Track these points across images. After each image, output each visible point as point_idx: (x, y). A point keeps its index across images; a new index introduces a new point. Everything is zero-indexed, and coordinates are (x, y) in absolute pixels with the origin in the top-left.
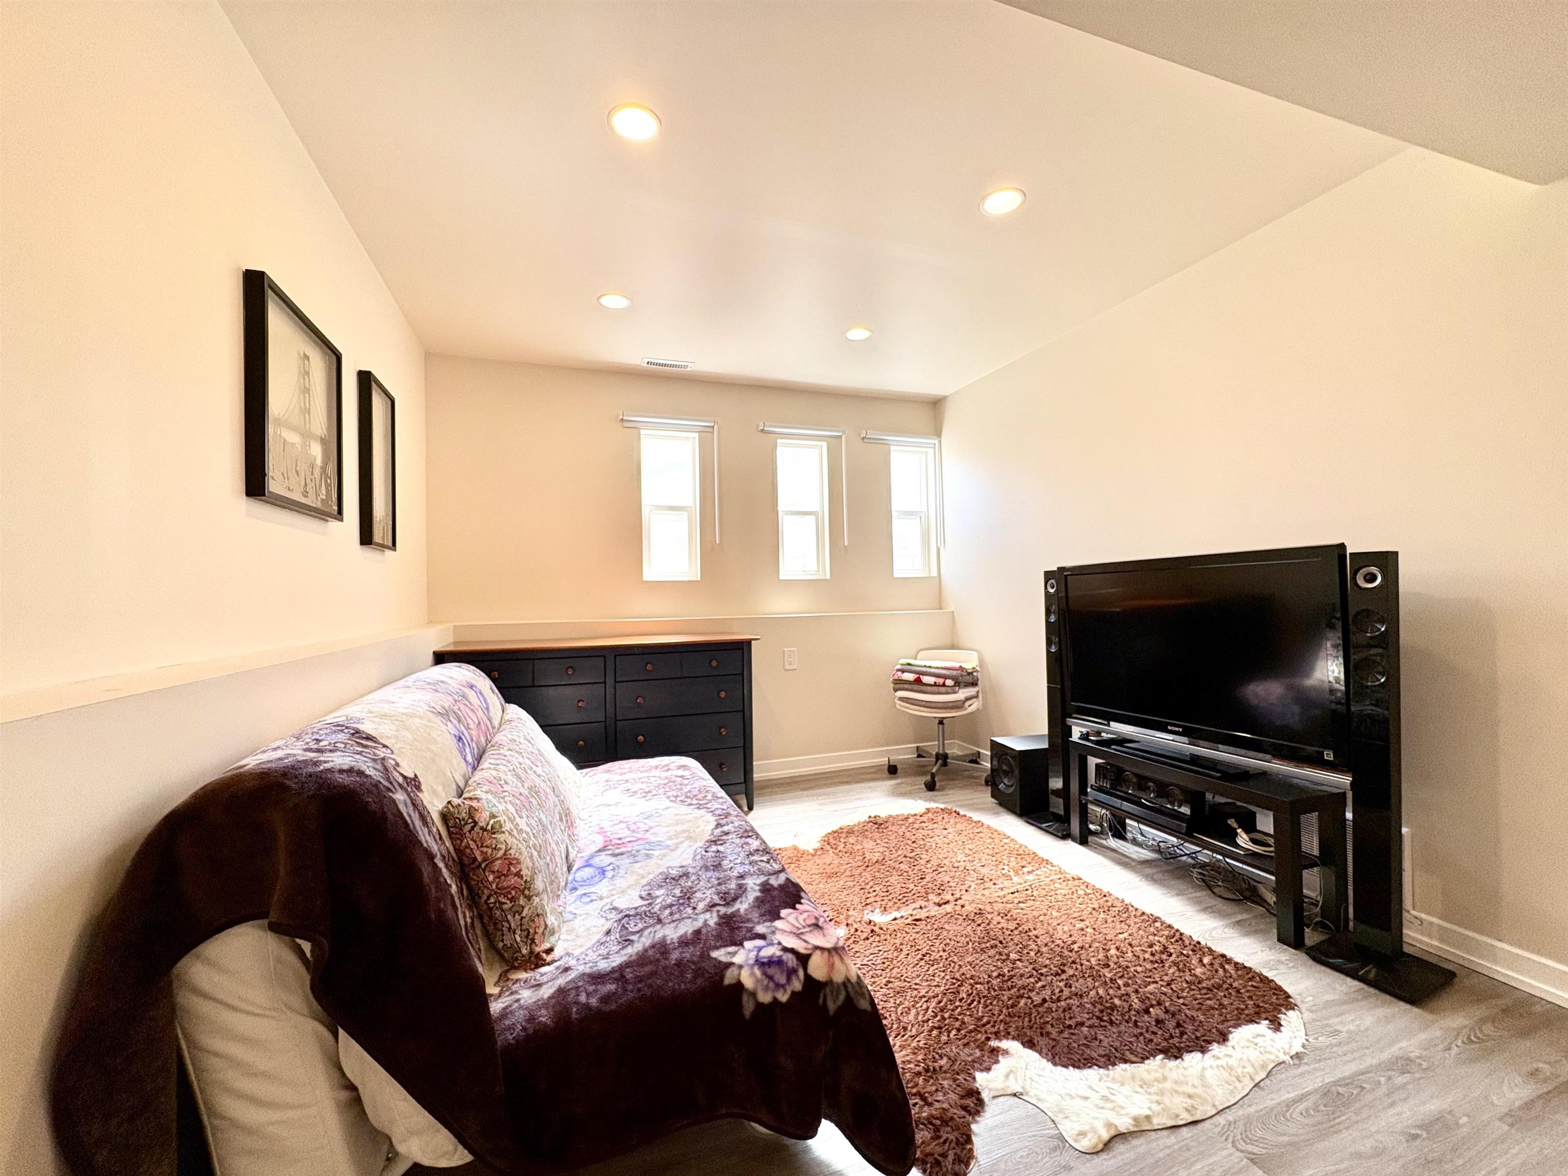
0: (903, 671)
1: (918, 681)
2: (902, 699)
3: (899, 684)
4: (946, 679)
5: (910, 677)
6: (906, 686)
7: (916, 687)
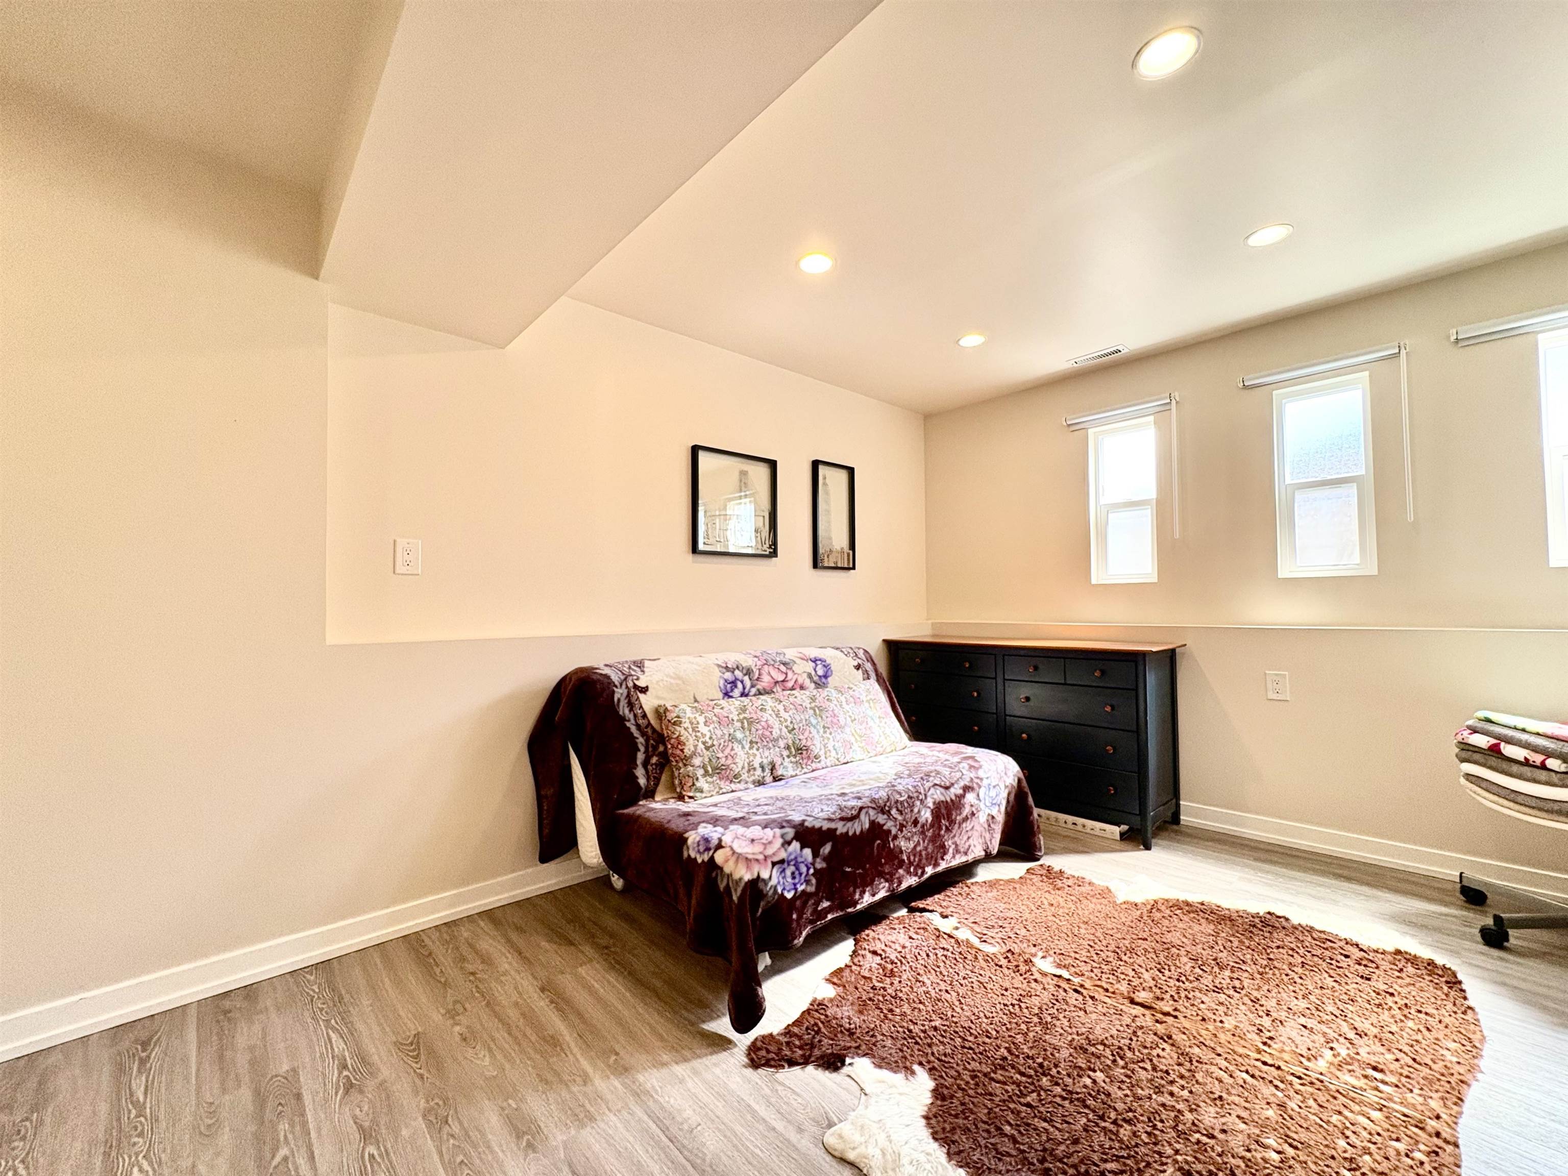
0: (1475, 731)
1: (1495, 750)
2: (1468, 776)
3: (1467, 752)
4: (1549, 757)
5: (1482, 741)
6: (1477, 757)
7: (1493, 761)
